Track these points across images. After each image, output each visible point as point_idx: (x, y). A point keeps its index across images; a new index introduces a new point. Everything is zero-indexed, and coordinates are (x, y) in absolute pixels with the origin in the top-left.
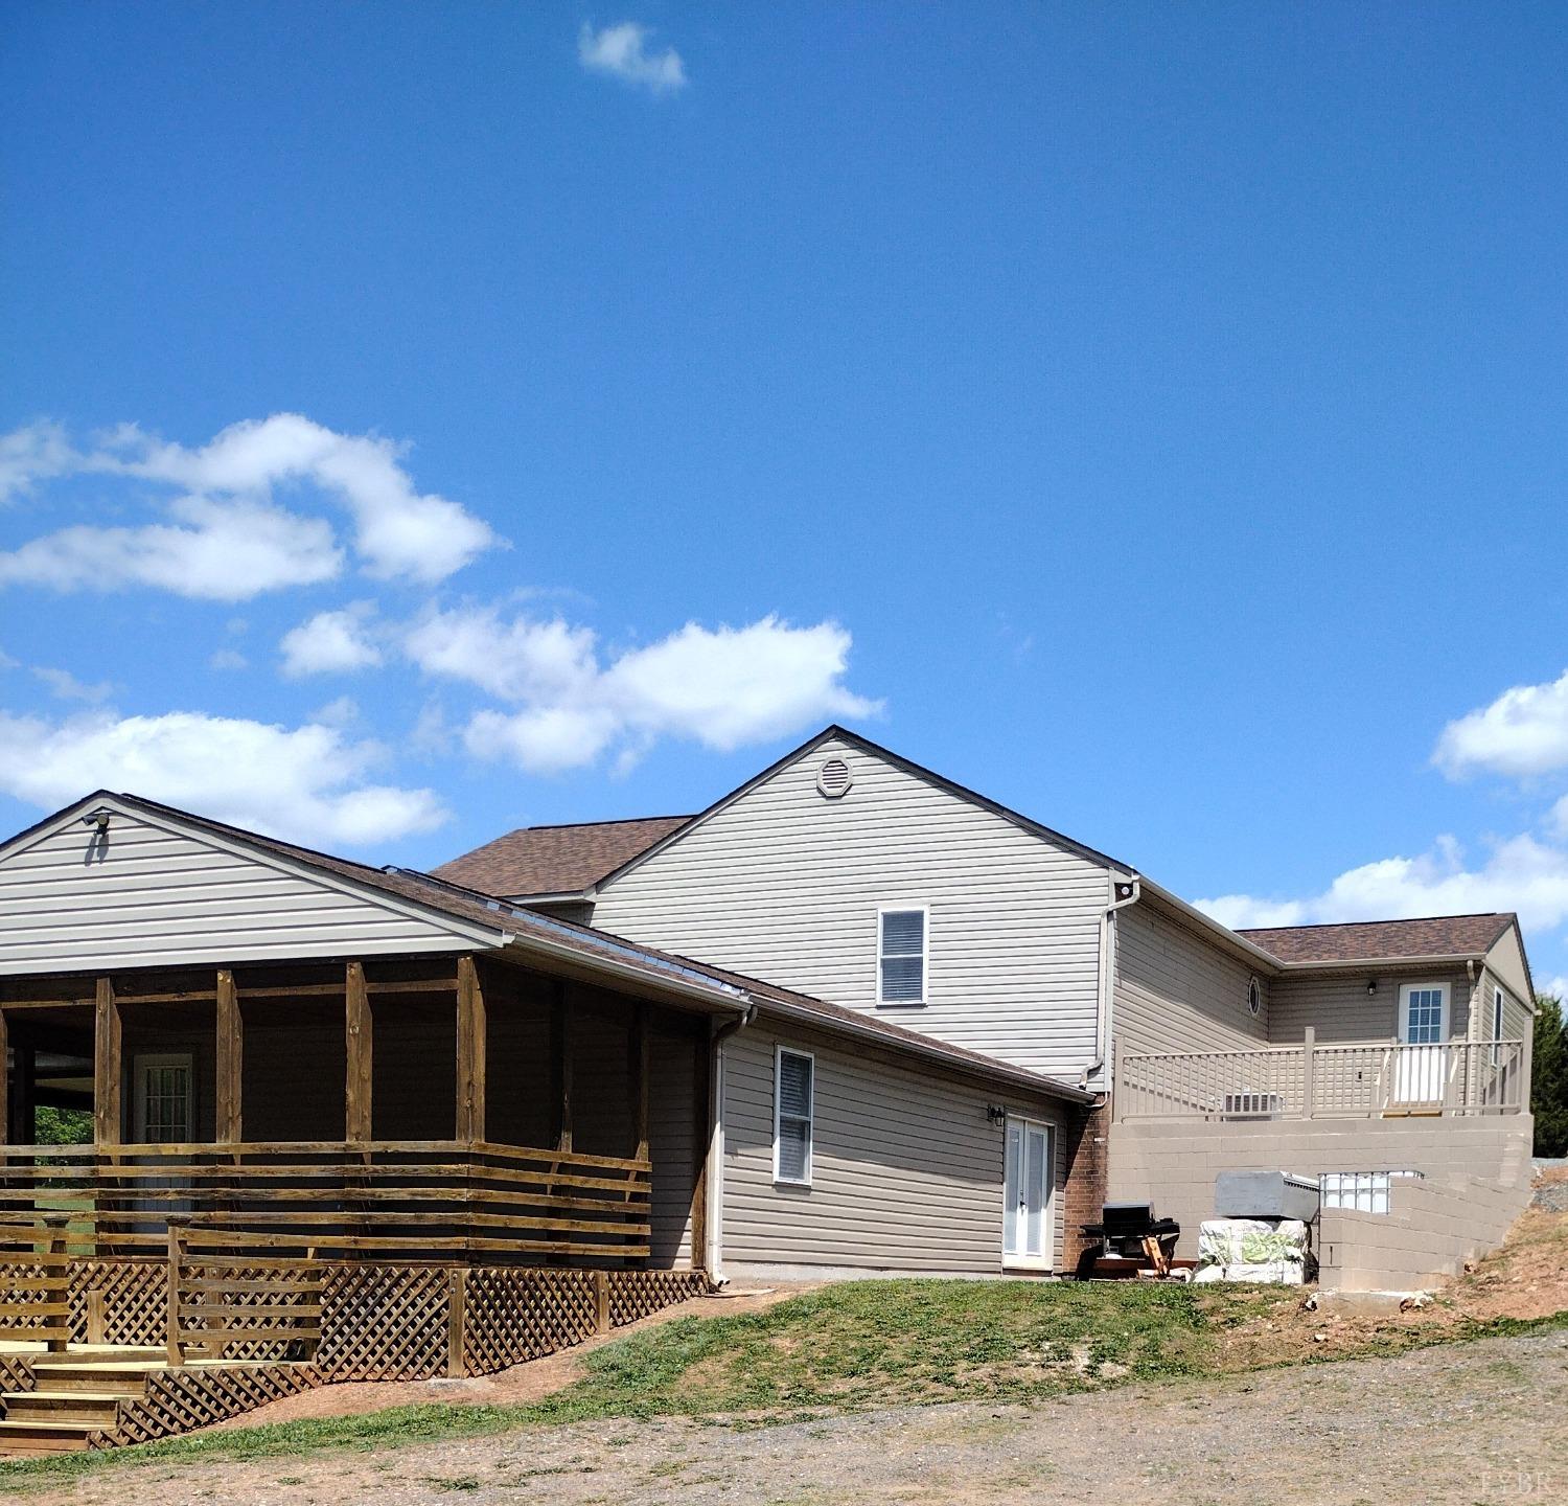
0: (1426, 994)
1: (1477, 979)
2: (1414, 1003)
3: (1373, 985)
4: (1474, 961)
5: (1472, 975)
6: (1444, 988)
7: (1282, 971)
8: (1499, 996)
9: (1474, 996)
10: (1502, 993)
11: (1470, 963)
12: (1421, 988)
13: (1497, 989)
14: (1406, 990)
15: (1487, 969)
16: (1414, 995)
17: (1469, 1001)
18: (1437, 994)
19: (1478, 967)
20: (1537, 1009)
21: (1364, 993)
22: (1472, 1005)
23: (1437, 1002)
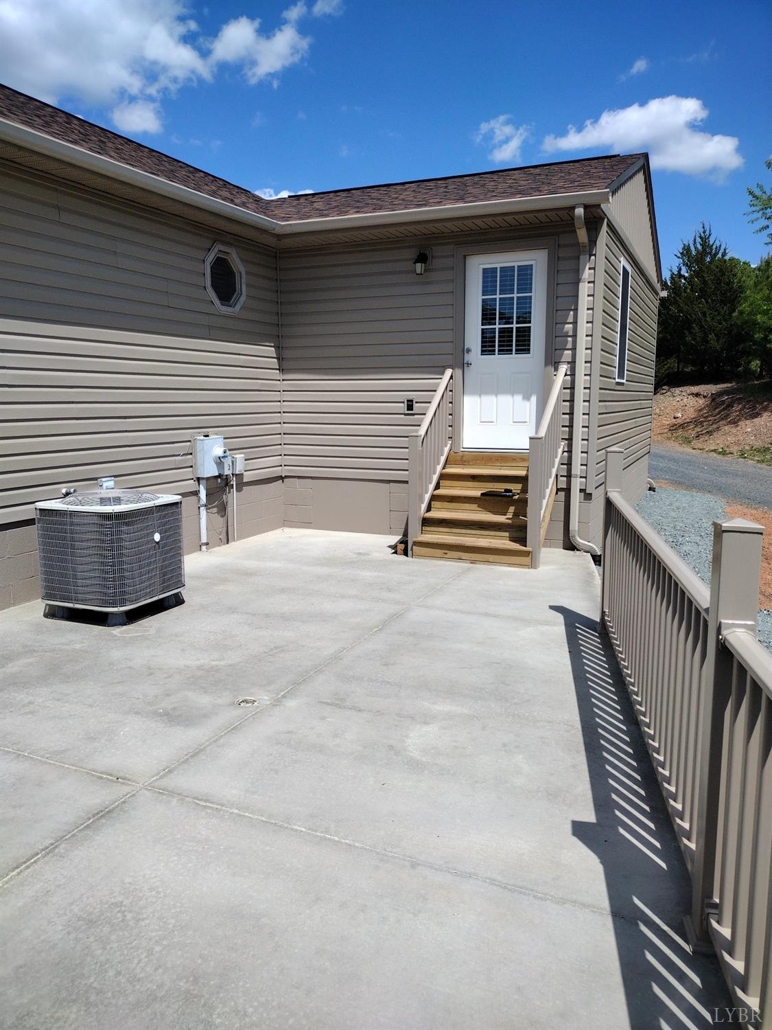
0: (507, 271)
1: (593, 242)
2: (488, 288)
3: (422, 258)
4: (586, 207)
5: (582, 235)
6: (536, 260)
7: (280, 237)
8: (625, 272)
9: (587, 274)
10: (629, 269)
11: (580, 211)
12: (498, 261)
13: (623, 262)
14: (477, 265)
15: (610, 225)
16: (489, 274)
17: (577, 282)
18: (526, 272)
19: (595, 218)
20: (663, 289)
21: (407, 272)
22: (584, 288)
23: (526, 284)
